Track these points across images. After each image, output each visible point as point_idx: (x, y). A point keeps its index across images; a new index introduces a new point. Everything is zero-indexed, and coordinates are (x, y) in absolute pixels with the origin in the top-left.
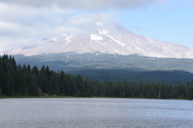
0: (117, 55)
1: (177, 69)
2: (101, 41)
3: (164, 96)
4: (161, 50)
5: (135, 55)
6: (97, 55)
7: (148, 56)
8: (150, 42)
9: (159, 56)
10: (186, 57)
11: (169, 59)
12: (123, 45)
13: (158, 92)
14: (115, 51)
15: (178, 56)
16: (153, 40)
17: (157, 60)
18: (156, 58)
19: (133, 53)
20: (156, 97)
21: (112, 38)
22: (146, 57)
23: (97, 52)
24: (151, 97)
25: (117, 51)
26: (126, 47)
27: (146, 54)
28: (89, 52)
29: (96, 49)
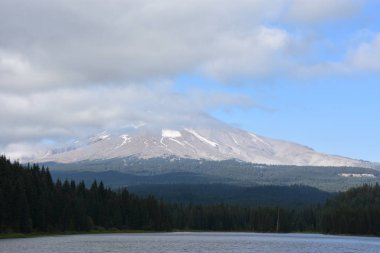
0: (204, 160)
1: (299, 183)
2: (177, 138)
3: (286, 228)
4: (273, 153)
5: (233, 162)
6: (172, 160)
7: (253, 162)
8: (255, 141)
9: (269, 162)
10: (310, 164)
11: (286, 166)
12: (213, 144)
13: (276, 221)
14: (200, 155)
15: (298, 162)
16: (260, 137)
17: (266, 168)
18: (264, 165)
19: (228, 158)
20: (273, 230)
21: (196, 134)
22: (250, 164)
23: (172, 157)
24: (265, 230)
25: (204, 155)
26: (217, 147)
27: (248, 160)
28: (159, 156)
29: (171, 151)
